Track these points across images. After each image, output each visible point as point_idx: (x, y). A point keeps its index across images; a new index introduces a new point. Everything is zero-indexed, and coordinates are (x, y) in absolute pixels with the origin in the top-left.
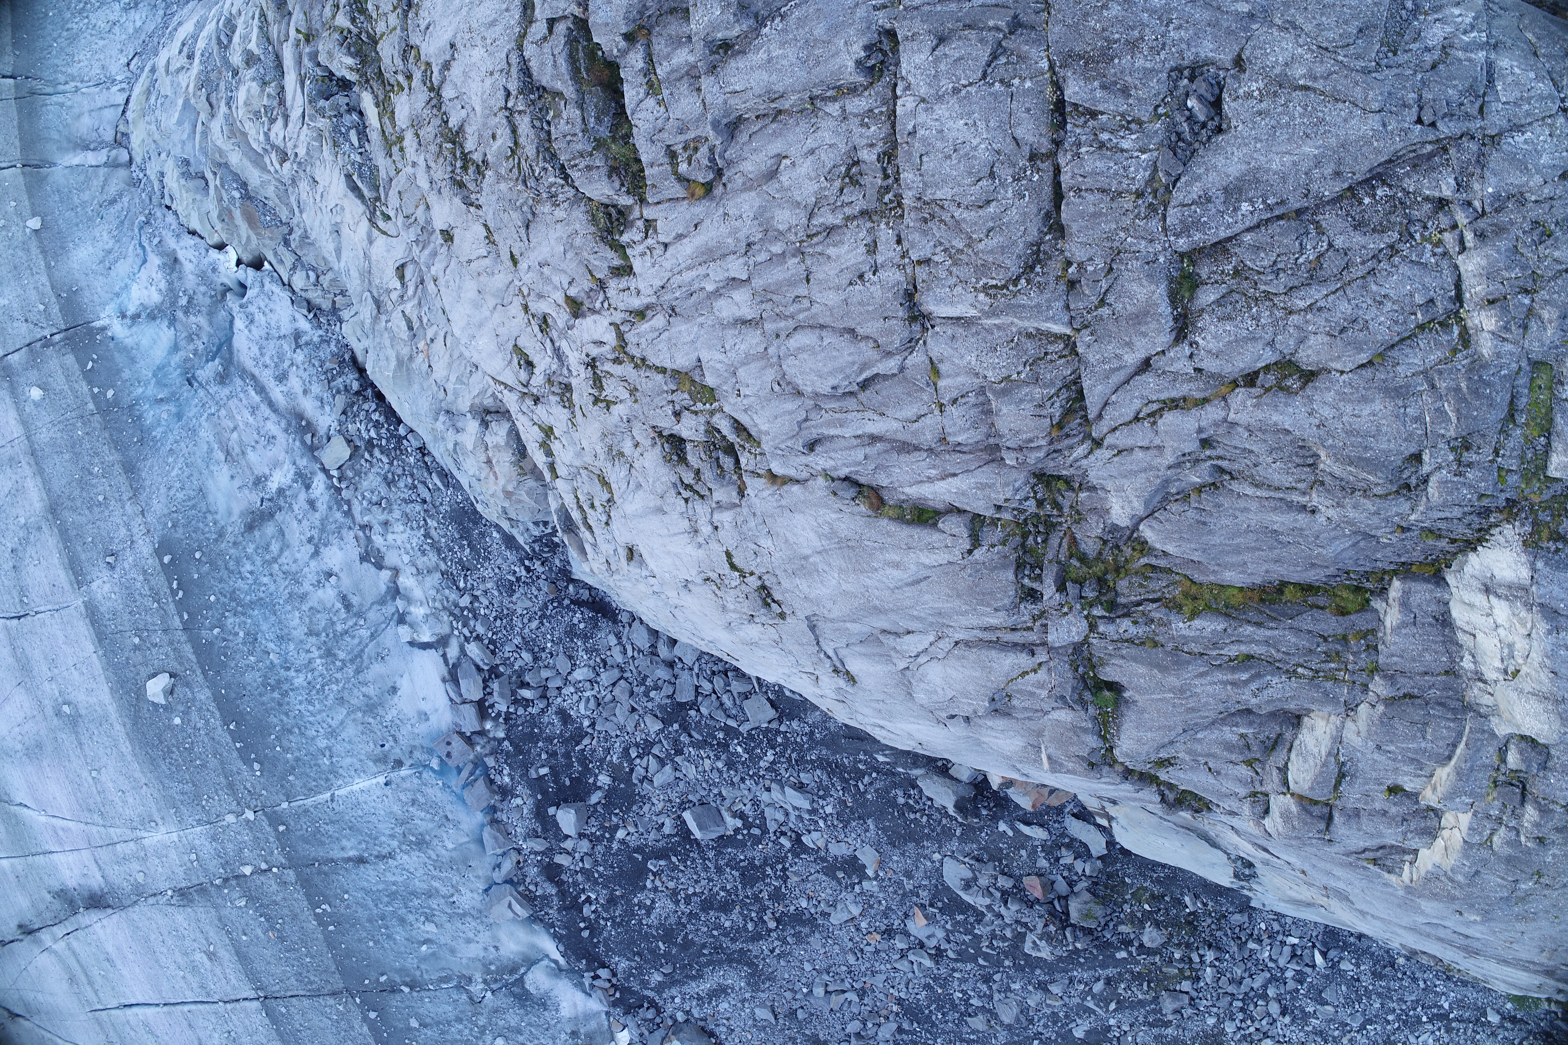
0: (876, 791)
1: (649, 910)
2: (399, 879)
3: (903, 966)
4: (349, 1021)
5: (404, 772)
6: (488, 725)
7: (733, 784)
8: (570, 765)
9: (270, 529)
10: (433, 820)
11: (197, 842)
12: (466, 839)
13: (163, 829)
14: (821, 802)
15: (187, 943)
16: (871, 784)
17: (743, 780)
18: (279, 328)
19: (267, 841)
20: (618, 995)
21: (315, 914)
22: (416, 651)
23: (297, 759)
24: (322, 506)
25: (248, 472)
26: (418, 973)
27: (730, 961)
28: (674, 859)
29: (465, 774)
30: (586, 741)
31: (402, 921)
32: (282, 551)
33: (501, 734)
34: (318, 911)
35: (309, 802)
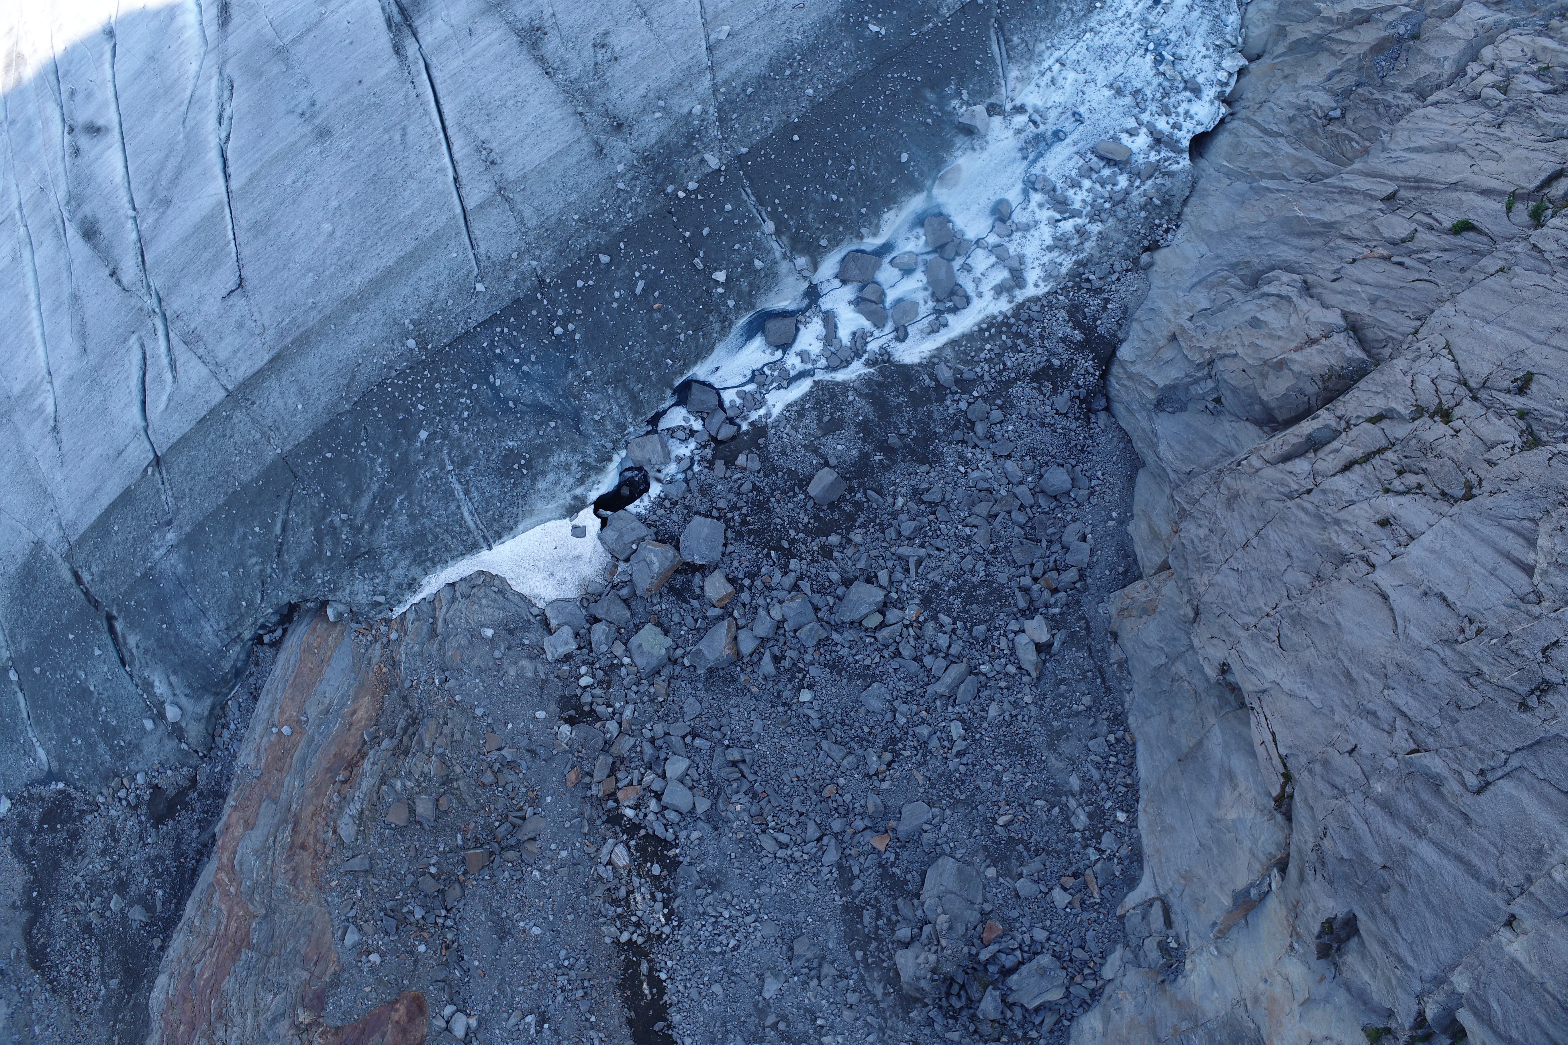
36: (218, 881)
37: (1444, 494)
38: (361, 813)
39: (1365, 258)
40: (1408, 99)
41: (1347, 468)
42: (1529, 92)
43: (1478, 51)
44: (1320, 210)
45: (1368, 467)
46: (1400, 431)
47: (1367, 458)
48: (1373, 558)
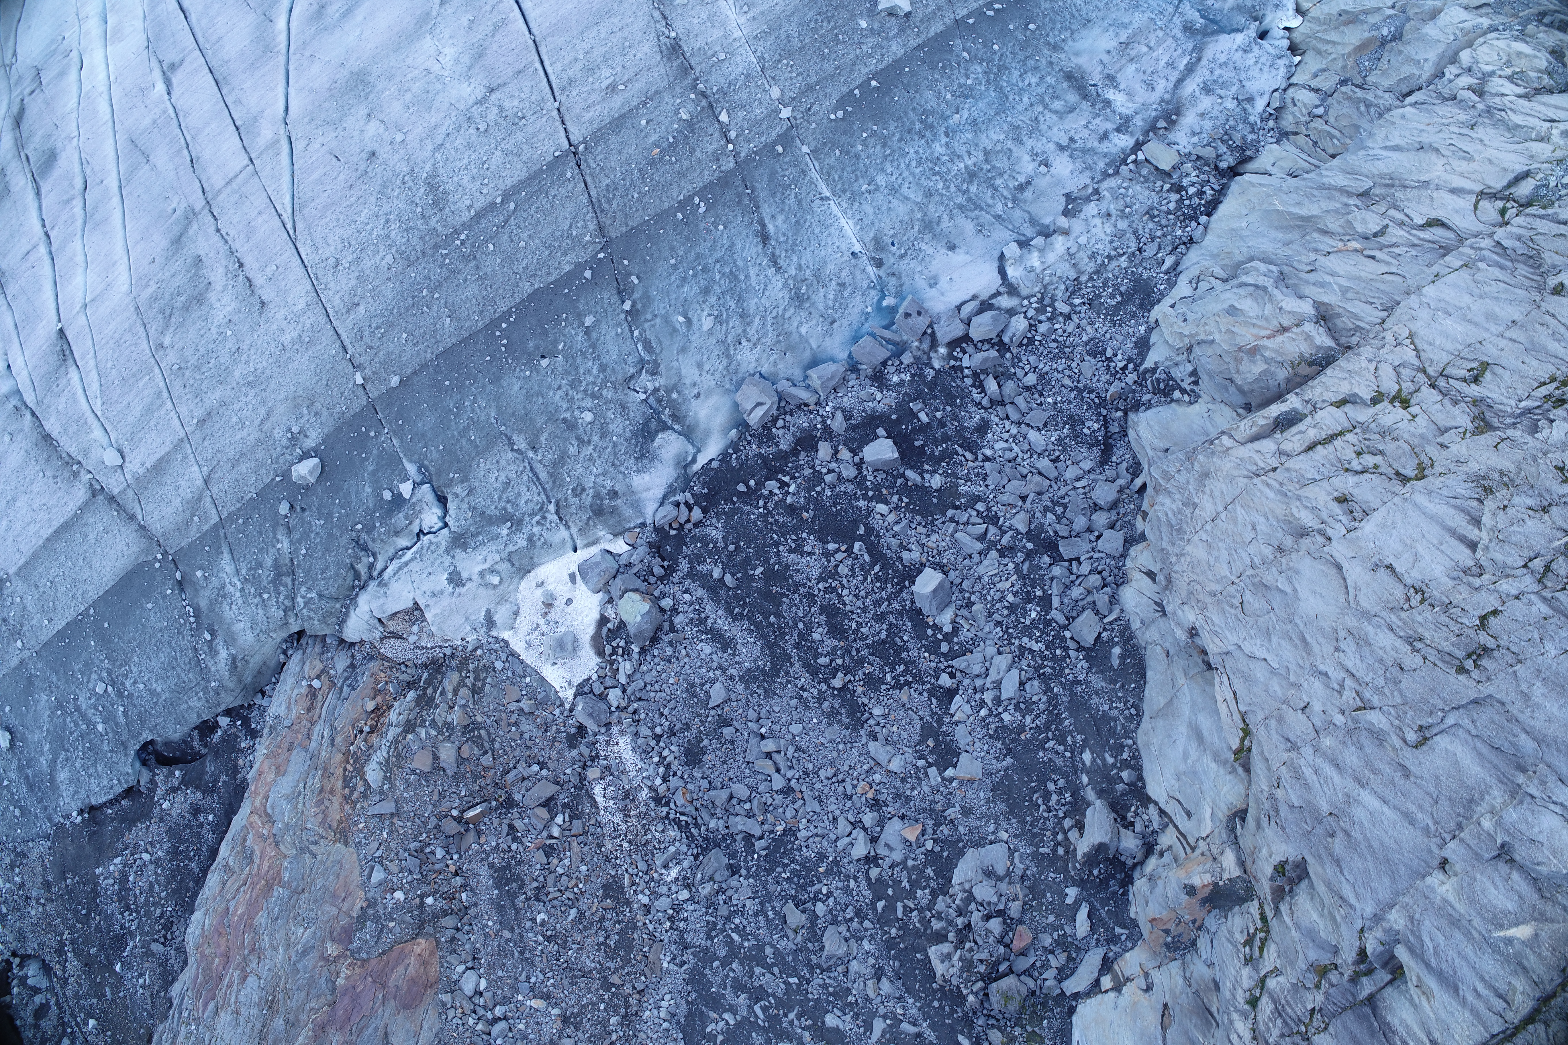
0: (1051, 760)
1: (798, 550)
2: (754, 281)
3: (843, 826)
4: (572, 249)
5: (871, 270)
6: (943, 350)
7: (990, 614)
8: (937, 443)
9: (1072, 97)
10: (827, 307)
11: (739, 59)
12: (814, 346)
13: (742, 20)
14: (1011, 707)
15: (619, 59)
16: (1057, 753)
17: (999, 624)
18: (1248, 79)
19: (761, 135)
20: (673, 532)
21: (690, 198)
22: (996, 264)
23: (857, 156)
24: (1105, 147)
25: (1117, 67)
26: (649, 316)
27: (769, 646)
28: (877, 568)
29: (887, 334)
30: (968, 455)
31: (707, 291)
32: (1056, 112)
33: (937, 365)
34: (697, 200)
35: (814, 175)
36: (251, 824)
37: (1397, 474)
38: (387, 761)
39: (1340, 251)
40: (1389, 99)
41: (1311, 448)
42: (1503, 95)
43: (1456, 53)
44: (1299, 204)
45: (1330, 448)
46: (1362, 415)
47: (1330, 439)
48: (1330, 532)
